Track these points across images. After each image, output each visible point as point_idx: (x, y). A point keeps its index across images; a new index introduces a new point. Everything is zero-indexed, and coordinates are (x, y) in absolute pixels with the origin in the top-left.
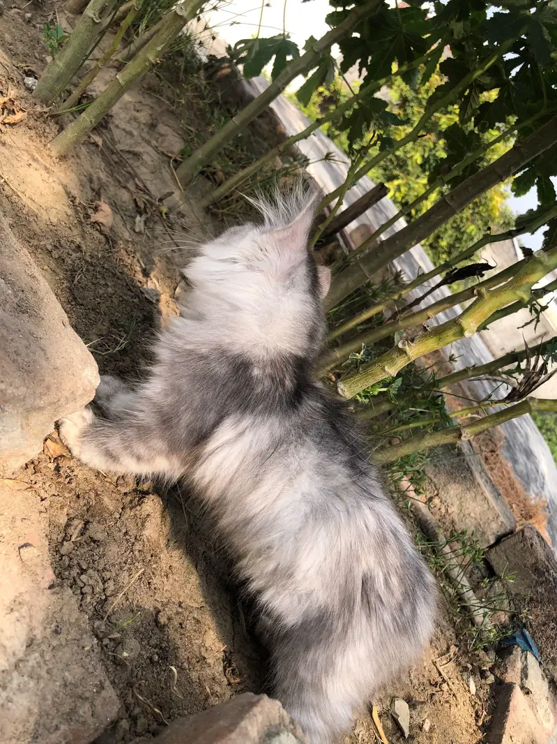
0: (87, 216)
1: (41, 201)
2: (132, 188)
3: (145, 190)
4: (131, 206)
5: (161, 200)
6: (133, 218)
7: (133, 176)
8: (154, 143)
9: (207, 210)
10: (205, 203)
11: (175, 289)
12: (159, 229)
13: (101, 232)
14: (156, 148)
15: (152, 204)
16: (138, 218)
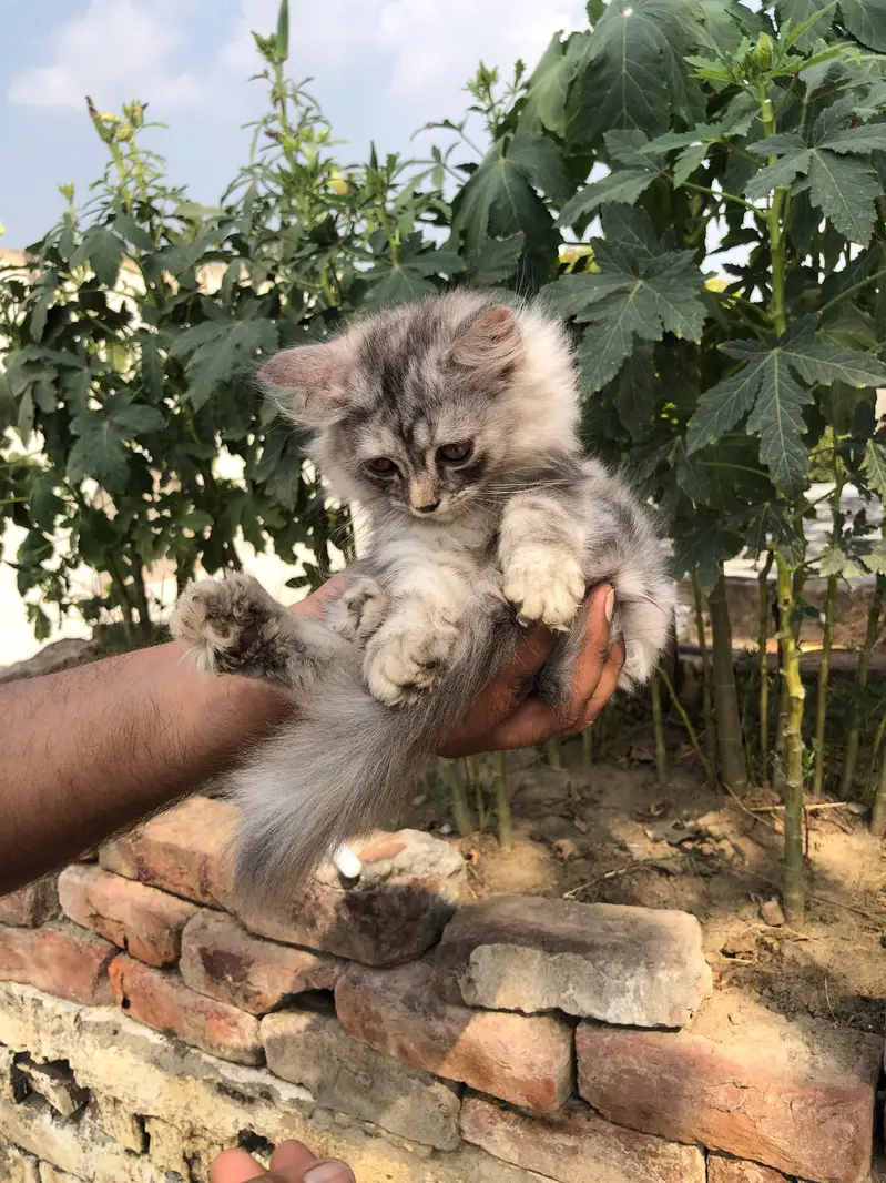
0: (562, 859)
1: (539, 881)
2: (549, 810)
3: (556, 802)
4: (563, 822)
5: (570, 795)
6: (573, 826)
7: (538, 802)
8: (517, 766)
9: (595, 761)
10: (587, 759)
11: (646, 835)
12: (590, 812)
13: (577, 858)
14: (522, 768)
15: (569, 805)
16: (577, 823)
